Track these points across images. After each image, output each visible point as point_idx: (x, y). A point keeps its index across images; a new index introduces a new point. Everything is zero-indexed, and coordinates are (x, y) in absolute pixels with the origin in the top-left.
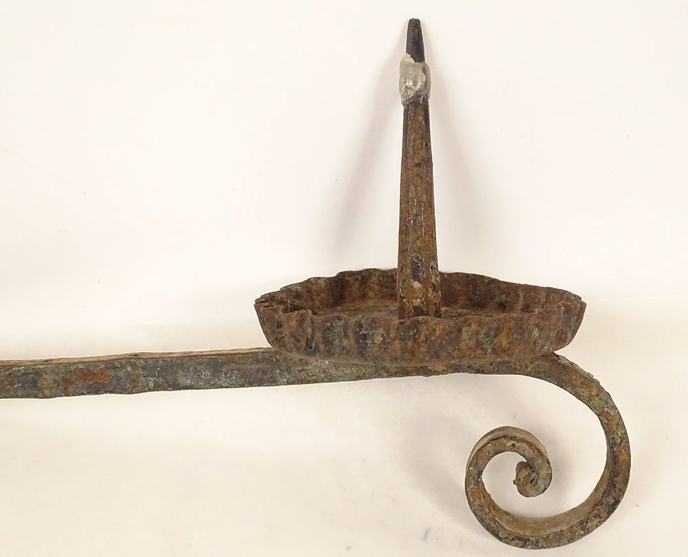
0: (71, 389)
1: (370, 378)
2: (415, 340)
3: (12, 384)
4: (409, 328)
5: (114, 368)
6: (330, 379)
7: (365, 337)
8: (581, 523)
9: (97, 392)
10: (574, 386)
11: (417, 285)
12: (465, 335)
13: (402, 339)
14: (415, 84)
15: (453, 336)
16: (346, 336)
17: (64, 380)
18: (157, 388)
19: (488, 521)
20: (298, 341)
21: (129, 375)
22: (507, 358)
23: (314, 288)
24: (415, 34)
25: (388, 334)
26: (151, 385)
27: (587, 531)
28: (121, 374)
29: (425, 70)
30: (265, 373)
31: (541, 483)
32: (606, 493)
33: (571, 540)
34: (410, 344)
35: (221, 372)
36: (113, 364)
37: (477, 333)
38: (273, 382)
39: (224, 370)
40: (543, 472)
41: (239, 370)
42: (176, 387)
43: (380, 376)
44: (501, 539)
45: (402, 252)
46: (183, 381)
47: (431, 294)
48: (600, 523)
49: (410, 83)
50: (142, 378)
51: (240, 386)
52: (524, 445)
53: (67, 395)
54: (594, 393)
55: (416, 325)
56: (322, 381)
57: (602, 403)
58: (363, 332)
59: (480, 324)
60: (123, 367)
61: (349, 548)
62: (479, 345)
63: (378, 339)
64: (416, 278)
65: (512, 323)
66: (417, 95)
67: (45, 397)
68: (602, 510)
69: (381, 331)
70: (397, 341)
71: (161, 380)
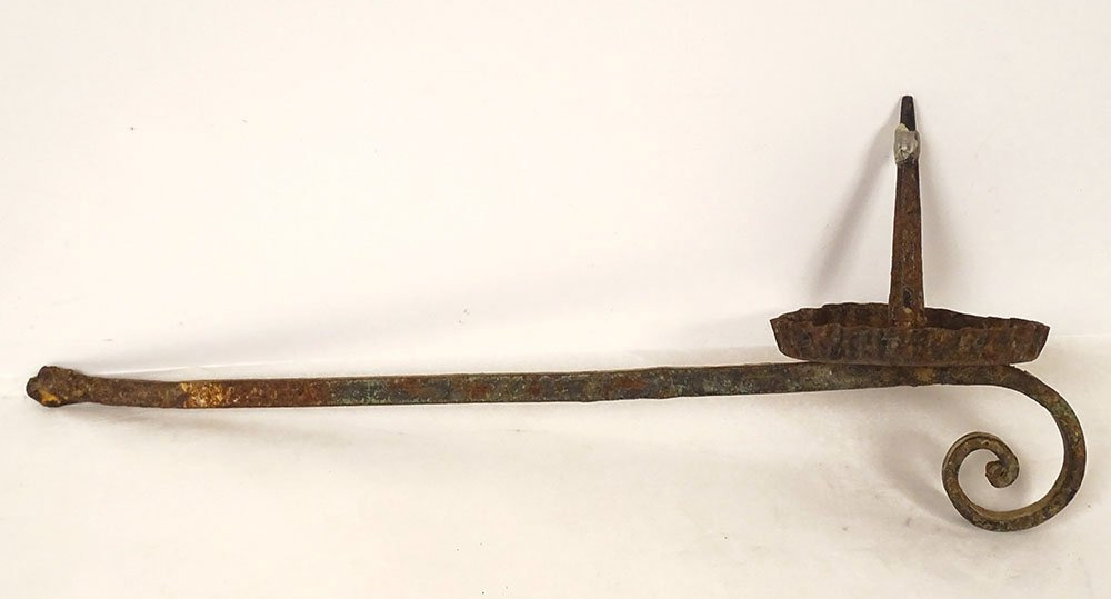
0: (610, 393)
1: (866, 387)
2: (924, 345)
3: (560, 390)
4: (922, 335)
5: (650, 377)
6: (832, 387)
7: (885, 343)
8: (1044, 509)
9: (633, 397)
10: (1039, 395)
11: (908, 311)
12: (962, 343)
13: (915, 344)
14: (909, 148)
15: (954, 342)
16: (869, 342)
17: (605, 386)
18: (685, 394)
19: (964, 508)
20: (826, 348)
21: (661, 383)
22: (993, 363)
23: (805, 317)
24: (908, 110)
25: (903, 341)
26: (680, 390)
27: (1049, 516)
28: (655, 381)
29: (917, 137)
30: (777, 382)
31: (1010, 476)
32: (1066, 484)
33: (1035, 523)
34: (920, 348)
35: (740, 380)
36: (647, 374)
37: (972, 342)
38: (784, 390)
39: (743, 379)
40: (1012, 467)
41: (755, 379)
42: (701, 393)
43: (876, 386)
44: (974, 523)
45: (894, 283)
46: (707, 388)
47: (919, 318)
48: (1061, 509)
49: (904, 148)
50: (673, 385)
51: (757, 393)
52: (997, 444)
53: (607, 399)
54: (1056, 400)
55: (925, 334)
56: (826, 389)
57: (1063, 409)
58: (884, 338)
59: (973, 333)
60: (657, 375)
61: (845, 529)
62: (972, 350)
63: (894, 345)
64: (908, 305)
65: (997, 335)
66: (911, 157)
67: (588, 401)
68: (1062, 498)
69: (897, 338)
70: (910, 347)
71: (688, 388)
